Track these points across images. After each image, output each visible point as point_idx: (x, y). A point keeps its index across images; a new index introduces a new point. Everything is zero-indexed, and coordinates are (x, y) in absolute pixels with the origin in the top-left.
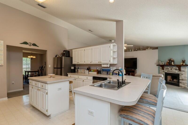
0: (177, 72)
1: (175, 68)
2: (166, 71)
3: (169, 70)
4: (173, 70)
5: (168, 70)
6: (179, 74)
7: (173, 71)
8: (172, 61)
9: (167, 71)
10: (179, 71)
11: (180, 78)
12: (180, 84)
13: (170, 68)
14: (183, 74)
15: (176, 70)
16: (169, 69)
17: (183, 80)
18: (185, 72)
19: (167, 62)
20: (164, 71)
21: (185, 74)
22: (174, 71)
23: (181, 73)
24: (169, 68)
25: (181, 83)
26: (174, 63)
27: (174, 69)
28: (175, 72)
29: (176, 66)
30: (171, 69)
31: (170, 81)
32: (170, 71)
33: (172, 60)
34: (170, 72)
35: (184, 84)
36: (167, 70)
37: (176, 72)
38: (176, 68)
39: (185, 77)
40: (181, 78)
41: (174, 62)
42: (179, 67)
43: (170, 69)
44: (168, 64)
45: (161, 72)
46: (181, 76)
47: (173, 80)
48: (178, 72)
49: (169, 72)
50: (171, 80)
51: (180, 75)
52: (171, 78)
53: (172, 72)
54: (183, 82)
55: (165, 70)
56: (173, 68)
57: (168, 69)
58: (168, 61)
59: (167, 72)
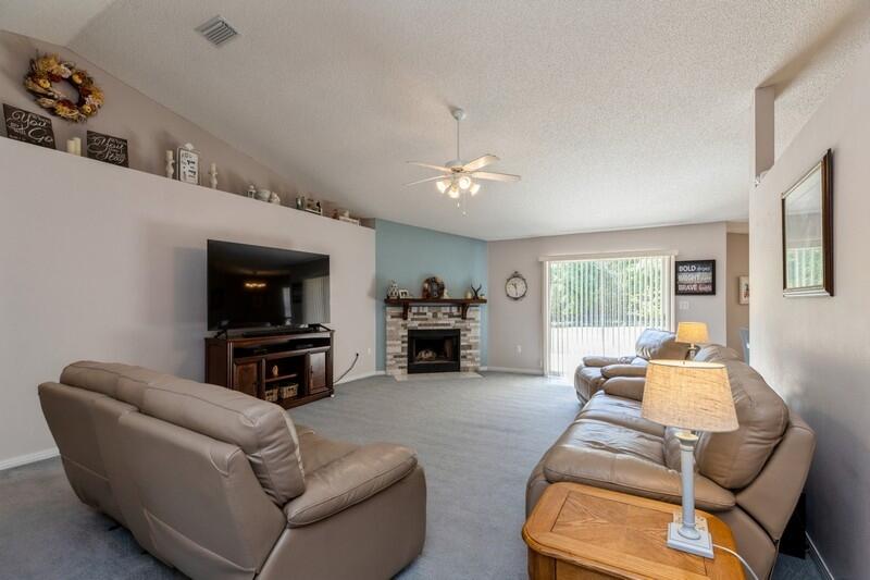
0: (453, 323)
1: (448, 310)
2: (415, 324)
3: (425, 319)
4: (440, 319)
5: (422, 320)
6: (460, 330)
7: (439, 322)
9: (419, 322)
10: (461, 318)
11: (462, 344)
12: (463, 363)
13: (429, 311)
14: (470, 330)
15: (449, 316)
16: (425, 314)
17: (470, 347)
18: (475, 322)
19: (424, 288)
20: (404, 326)
21: (476, 327)
22: (444, 320)
23: (463, 325)
24: (426, 310)
25: (465, 357)
27: (444, 314)
28: (447, 325)
30: (435, 315)
32: (430, 323)
34: (430, 325)
35: (473, 360)
36: (416, 319)
37: (449, 325)
39: (476, 338)
40: (465, 341)
42: (463, 306)
43: (431, 314)
44: (425, 297)
45: (393, 328)
46: (465, 335)
48: (455, 322)
49: (425, 325)
51: (461, 333)
53: (437, 325)
54: (470, 354)
55: (413, 320)
56: (440, 311)
57: (424, 316)
58: (426, 286)
59: (420, 328)
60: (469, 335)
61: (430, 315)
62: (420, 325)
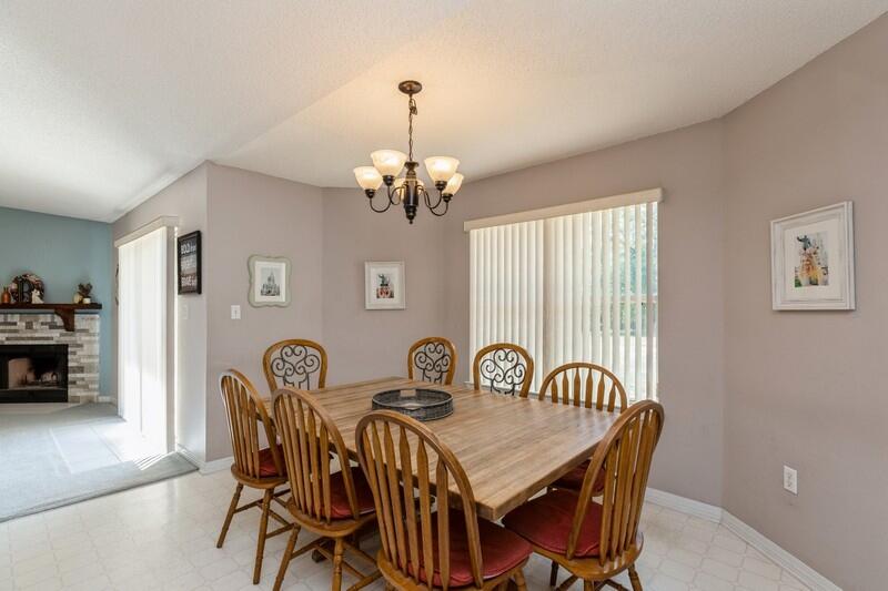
0: (57, 337)
1: (48, 318)
3: (16, 331)
4: (36, 331)
5: (11, 331)
6: (67, 346)
7: (37, 335)
8: (33, 286)
9: (7, 335)
10: (67, 330)
11: (70, 364)
12: (72, 391)
13: (21, 320)
14: (81, 346)
15: (53, 326)
16: (15, 324)
17: (81, 369)
18: (91, 335)
19: (6, 289)
21: (90, 342)
22: (44, 332)
23: (73, 338)
24: (16, 318)
25: (74, 383)
26: (41, 297)
27: (42, 324)
28: (48, 339)
29: (53, 311)
30: (29, 326)
31: (24, 382)
32: (24, 335)
33: (32, 279)
34: (23, 339)
35: (85, 387)
36: (3, 332)
37: (52, 339)
38: (53, 318)
39: (90, 356)
40: (73, 361)
41: (42, 290)
42: (67, 313)
43: (24, 324)
44: (13, 301)
46: (74, 353)
47: (38, 375)
48: (62, 335)
49: (17, 339)
50: (31, 377)
51: (70, 349)
52: (30, 370)
53: (32, 338)
54: (83, 379)
56: (36, 321)
57: (13, 327)
58: (14, 286)
59: (7, 343)
60: (78, 353)
61: (21, 325)
62: (7, 339)
